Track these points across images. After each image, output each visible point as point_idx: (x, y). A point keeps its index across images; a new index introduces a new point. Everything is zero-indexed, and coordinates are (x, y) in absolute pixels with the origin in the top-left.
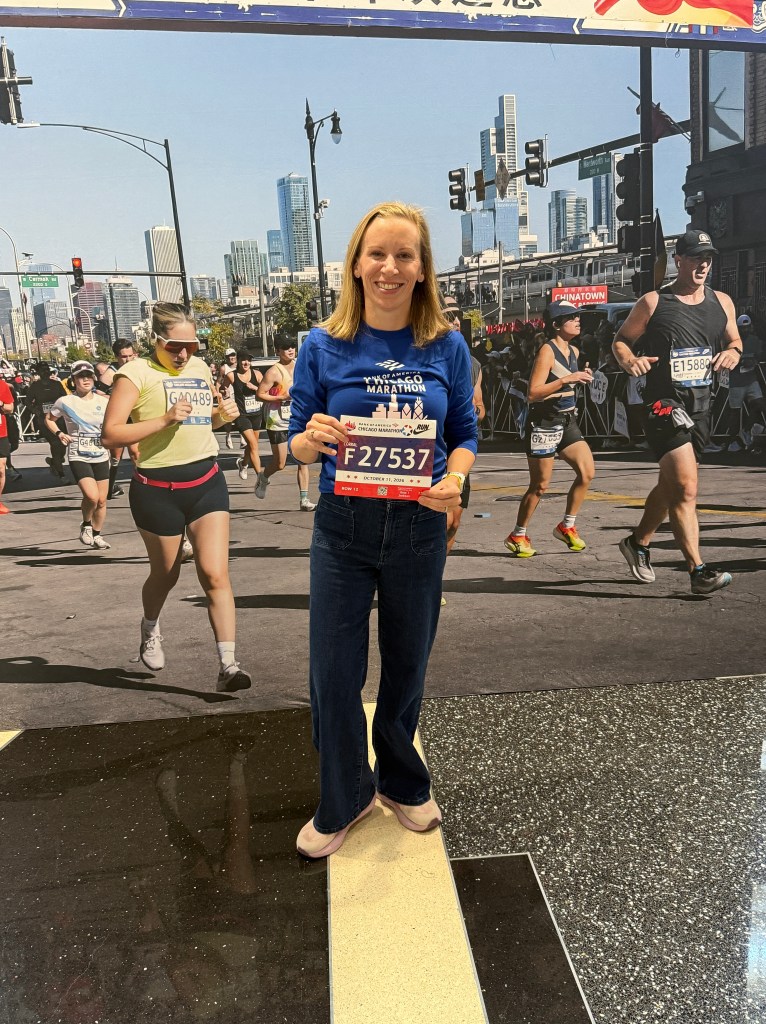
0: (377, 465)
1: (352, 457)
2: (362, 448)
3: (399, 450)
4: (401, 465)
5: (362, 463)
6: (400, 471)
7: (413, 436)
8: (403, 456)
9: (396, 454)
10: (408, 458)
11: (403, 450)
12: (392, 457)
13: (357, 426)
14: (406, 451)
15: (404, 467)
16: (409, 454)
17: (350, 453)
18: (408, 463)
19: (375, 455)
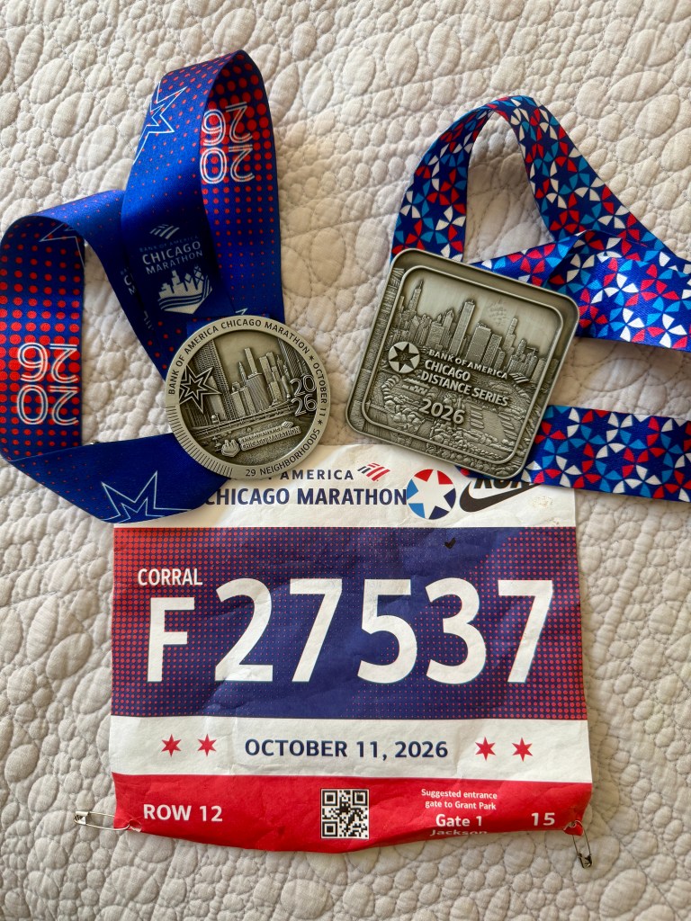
0: (304, 672)
1: (180, 638)
2: (226, 592)
3: (403, 587)
4: (421, 667)
5: (234, 668)
7: (458, 518)
8: (426, 617)
9: (387, 605)
10: (451, 625)
11: (419, 590)
12: (372, 622)
14: (435, 590)
15: (439, 673)
16: (451, 605)
17: (173, 621)
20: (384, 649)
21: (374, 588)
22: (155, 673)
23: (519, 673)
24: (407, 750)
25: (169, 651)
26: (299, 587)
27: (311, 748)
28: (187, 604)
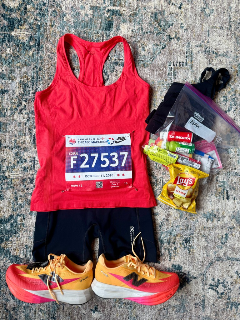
0: (93, 166)
1: (75, 162)
2: (82, 156)
3: (107, 154)
4: (109, 164)
5: (83, 166)
6: (109, 169)
7: (115, 144)
8: (110, 158)
9: (105, 157)
10: (113, 159)
11: (109, 154)
12: (102, 159)
13: (77, 141)
14: (111, 154)
15: (112, 165)
16: (114, 156)
17: (74, 160)
18: (114, 162)
19: (91, 159)
20: (104, 162)
21: (103, 155)
22: (72, 167)
23: (123, 165)
24: (107, 175)
25: (74, 164)
26: (92, 155)
27: (94, 176)
28: (76, 157)
